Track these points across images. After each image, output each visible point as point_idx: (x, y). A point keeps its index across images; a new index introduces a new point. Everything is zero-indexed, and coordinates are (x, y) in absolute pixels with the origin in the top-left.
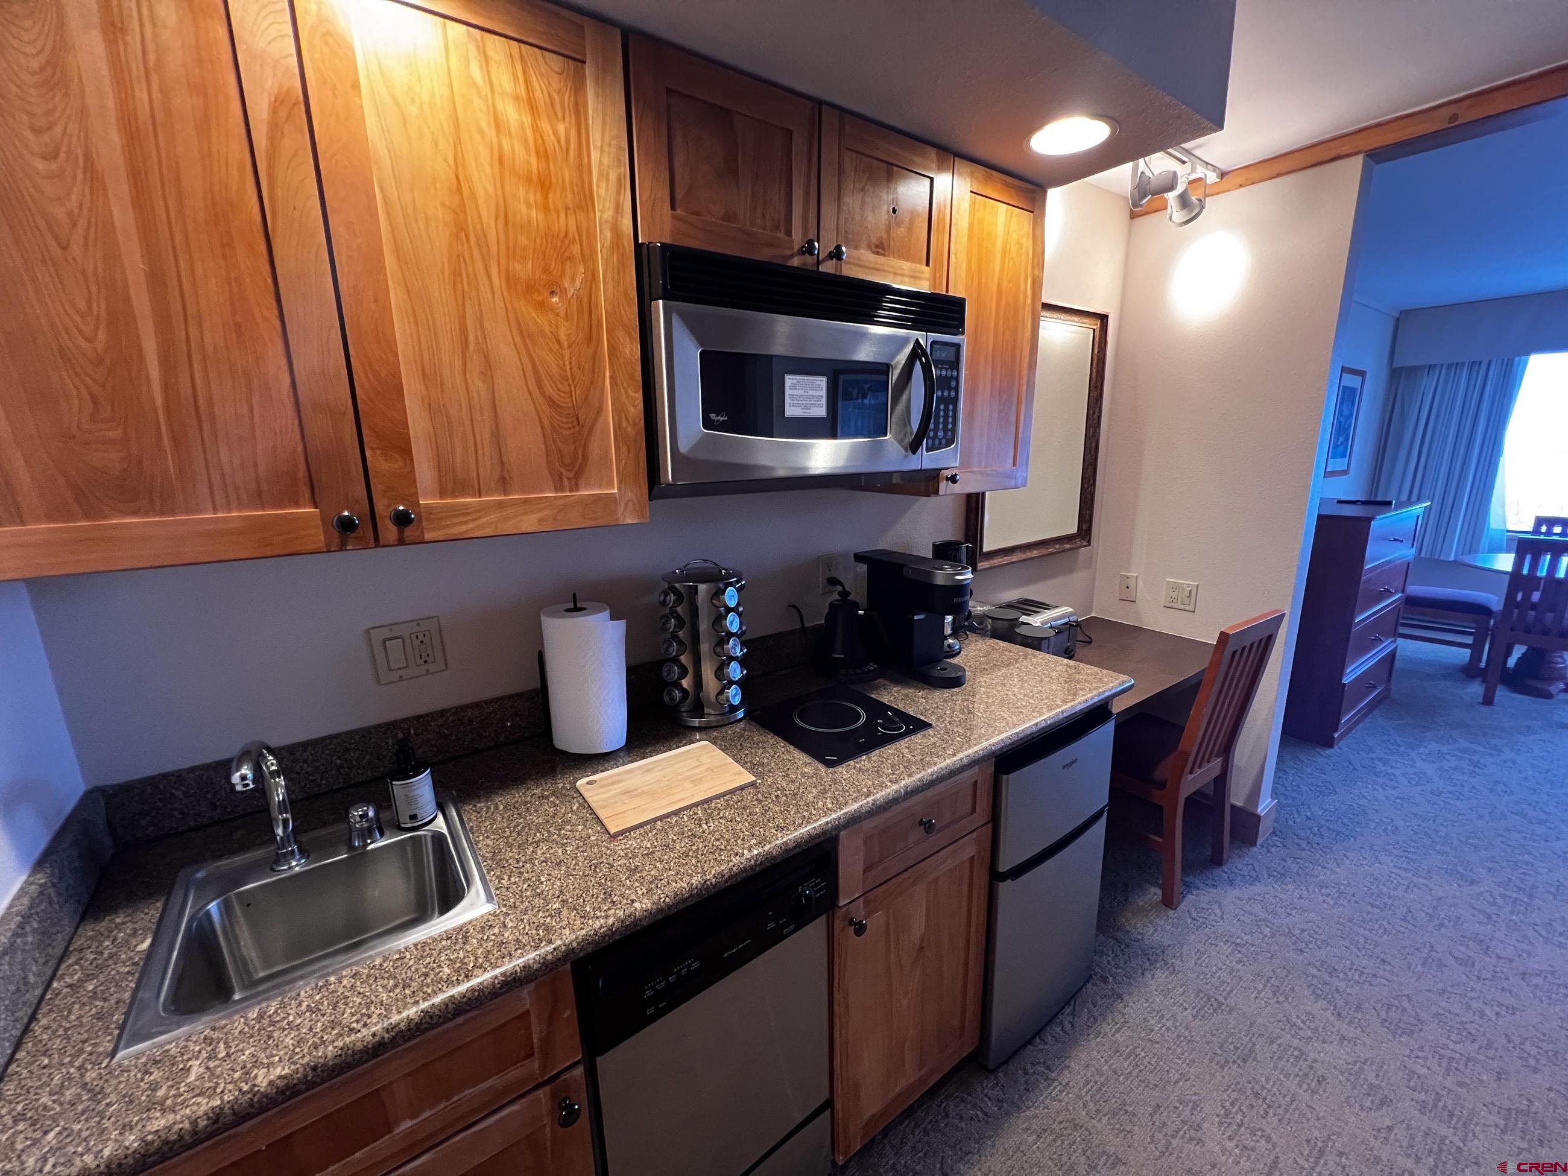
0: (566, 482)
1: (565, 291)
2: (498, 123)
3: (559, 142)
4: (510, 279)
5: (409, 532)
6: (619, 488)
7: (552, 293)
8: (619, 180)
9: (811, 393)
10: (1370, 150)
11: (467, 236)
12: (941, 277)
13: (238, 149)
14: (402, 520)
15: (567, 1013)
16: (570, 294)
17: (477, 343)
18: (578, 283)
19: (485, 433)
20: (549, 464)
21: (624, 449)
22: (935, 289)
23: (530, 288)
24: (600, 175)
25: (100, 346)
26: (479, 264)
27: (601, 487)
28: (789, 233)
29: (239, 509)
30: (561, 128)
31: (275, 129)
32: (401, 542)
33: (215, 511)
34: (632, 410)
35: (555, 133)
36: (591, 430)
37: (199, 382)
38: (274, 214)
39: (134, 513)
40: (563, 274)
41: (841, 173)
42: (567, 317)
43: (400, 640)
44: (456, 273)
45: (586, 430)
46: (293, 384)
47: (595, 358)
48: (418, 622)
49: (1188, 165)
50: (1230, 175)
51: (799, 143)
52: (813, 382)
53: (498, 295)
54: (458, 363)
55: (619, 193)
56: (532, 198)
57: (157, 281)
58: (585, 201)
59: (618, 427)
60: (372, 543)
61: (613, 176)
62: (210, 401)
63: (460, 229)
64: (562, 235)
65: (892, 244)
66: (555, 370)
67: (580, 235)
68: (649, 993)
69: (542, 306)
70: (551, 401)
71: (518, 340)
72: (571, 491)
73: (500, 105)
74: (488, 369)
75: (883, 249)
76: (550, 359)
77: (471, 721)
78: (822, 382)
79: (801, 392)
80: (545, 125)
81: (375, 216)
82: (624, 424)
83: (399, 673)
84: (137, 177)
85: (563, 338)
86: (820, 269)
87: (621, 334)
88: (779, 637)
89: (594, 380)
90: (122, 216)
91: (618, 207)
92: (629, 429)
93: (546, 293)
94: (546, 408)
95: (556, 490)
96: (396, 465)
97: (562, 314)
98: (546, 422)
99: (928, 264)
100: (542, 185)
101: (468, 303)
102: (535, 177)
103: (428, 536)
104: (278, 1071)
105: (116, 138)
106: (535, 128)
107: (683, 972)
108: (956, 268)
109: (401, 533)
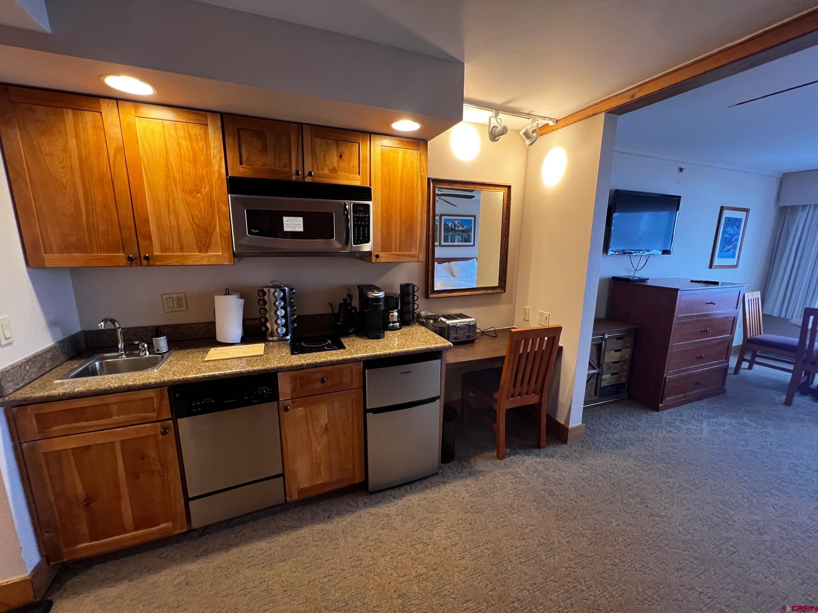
0: (203, 251)
1: (202, 192)
2: (179, 145)
3: (200, 149)
4: (184, 190)
5: (151, 262)
6: (222, 253)
7: (198, 193)
8: (220, 158)
9: (295, 223)
10: (607, 110)
11: (170, 178)
12: (366, 179)
13: (106, 162)
14: (147, 258)
15: (166, 402)
16: (204, 193)
17: (173, 208)
18: (207, 190)
19: (175, 235)
20: (197, 244)
21: (223, 241)
22: (363, 184)
23: (191, 192)
24: (214, 157)
25: (72, 211)
26: (174, 186)
27: (215, 252)
28: (291, 168)
29: (104, 253)
30: (200, 145)
31: (115, 155)
32: (148, 265)
33: (98, 253)
34: (226, 228)
35: (198, 146)
36: (212, 234)
37: (95, 220)
38: (114, 177)
39: (78, 253)
40: (201, 187)
41: (313, 146)
42: (203, 200)
43: (172, 299)
44: (166, 189)
45: (210, 235)
46: (119, 220)
47: (213, 212)
48: (178, 293)
49: (531, 119)
50: (560, 121)
51: (293, 138)
52: (296, 219)
53: (180, 195)
54: (167, 214)
55: (220, 161)
56: (190, 166)
57: (86, 195)
58: (209, 164)
59: (221, 234)
60: (140, 265)
61: (218, 157)
62: (97, 225)
63: (168, 176)
64: (201, 175)
65: (340, 168)
66: (199, 216)
67: (207, 175)
68: (194, 404)
69: (194, 197)
70: (198, 225)
71: (186, 207)
72: (205, 253)
73: (180, 141)
74: (176, 216)
75: (336, 170)
76: (197, 213)
77: (194, 328)
78: (301, 219)
79: (291, 223)
80: (195, 145)
81: (142, 175)
82: (223, 233)
83: (172, 309)
84: (82, 170)
85: (202, 206)
86: (305, 181)
87: (221, 204)
88: (323, 315)
89: (213, 219)
90: (78, 181)
91: (220, 166)
92: (225, 234)
93: (196, 193)
94: (196, 227)
95: (199, 252)
96: (147, 243)
97: (201, 199)
98: (196, 231)
99: (359, 175)
100: (194, 162)
101: (170, 197)
102: (192, 160)
103: (156, 264)
104: (80, 389)
105: (77, 162)
106: (192, 146)
107: (208, 402)
108: (375, 176)
109: (148, 262)
